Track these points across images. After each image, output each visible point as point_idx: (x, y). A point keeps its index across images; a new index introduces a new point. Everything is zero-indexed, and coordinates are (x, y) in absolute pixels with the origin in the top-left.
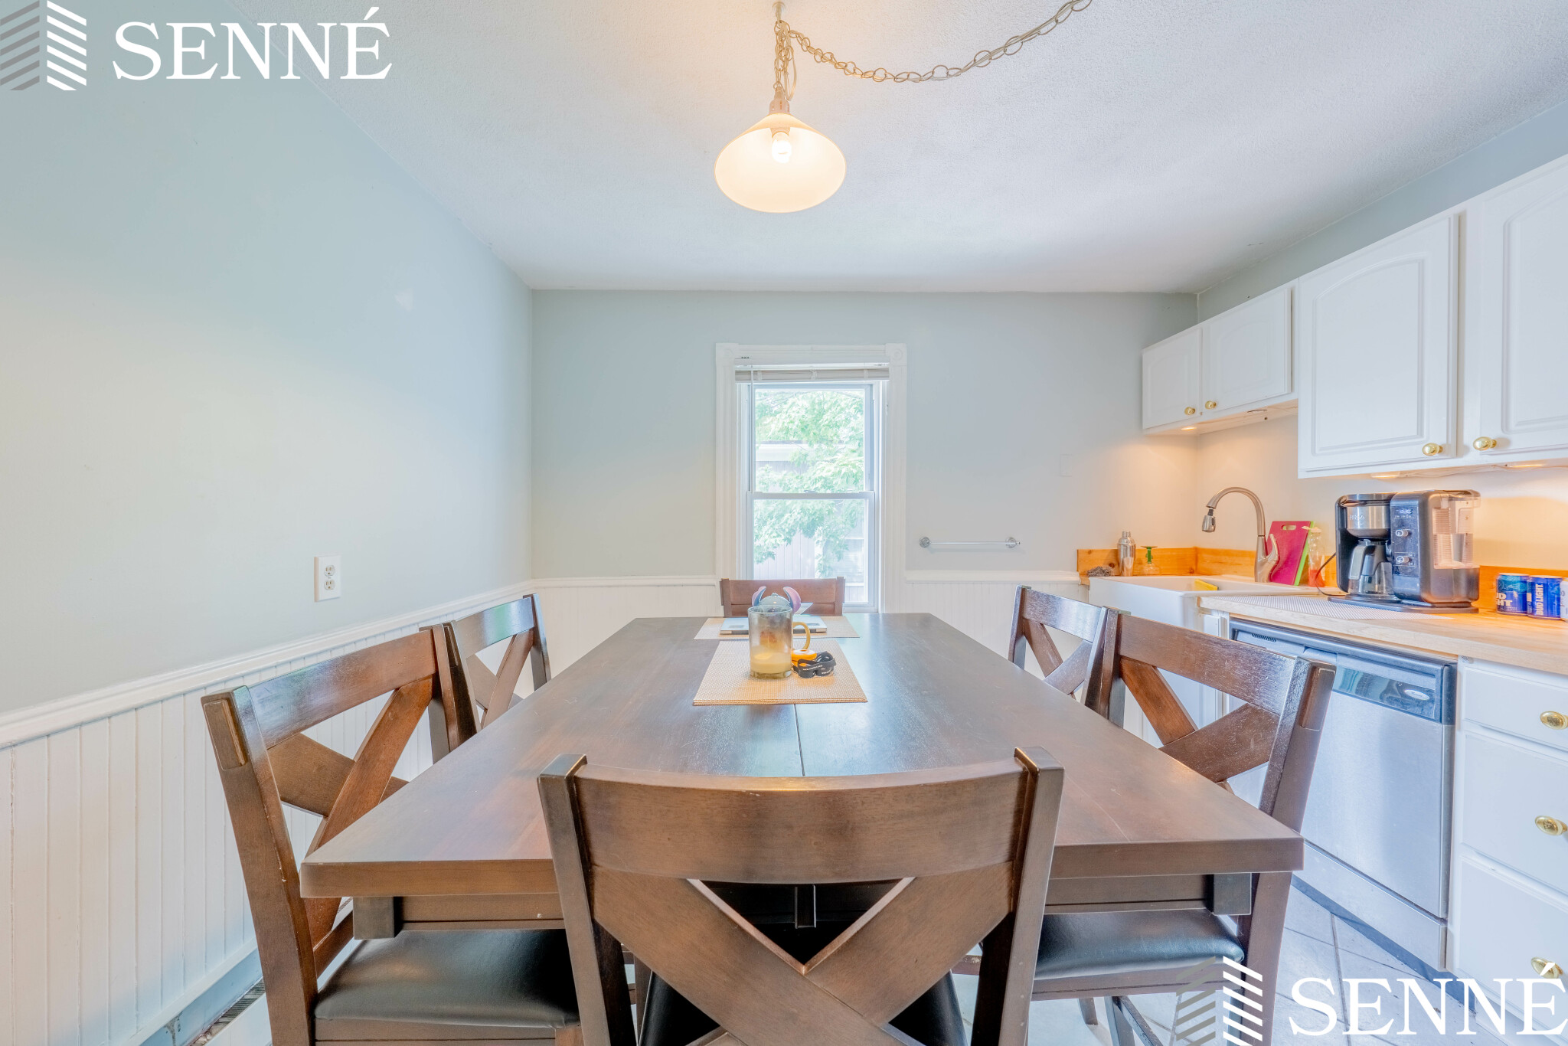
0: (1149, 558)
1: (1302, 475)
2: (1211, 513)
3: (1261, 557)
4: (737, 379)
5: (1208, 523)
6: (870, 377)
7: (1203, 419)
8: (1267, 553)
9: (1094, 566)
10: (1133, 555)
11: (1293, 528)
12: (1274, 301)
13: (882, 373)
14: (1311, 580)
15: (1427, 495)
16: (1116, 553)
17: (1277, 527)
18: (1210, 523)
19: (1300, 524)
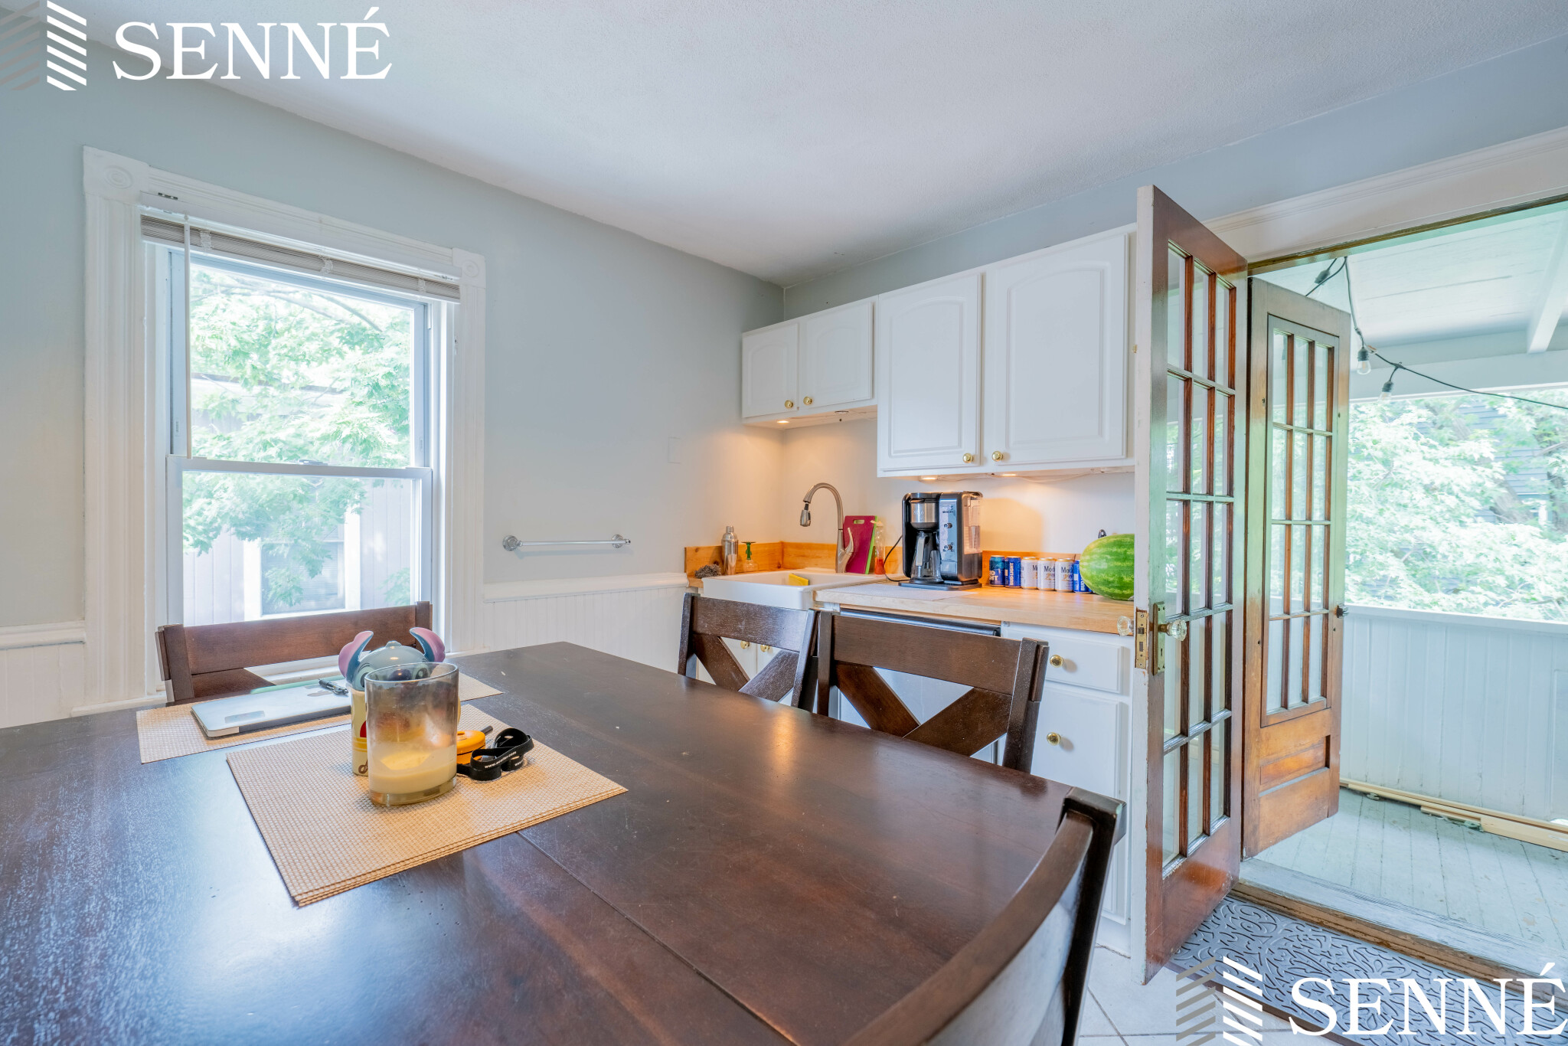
0: (749, 553)
1: (880, 474)
2: (807, 507)
3: (841, 550)
4: (146, 234)
5: (805, 517)
6: (429, 293)
7: (800, 414)
8: (844, 547)
9: (702, 566)
10: (736, 552)
11: (862, 522)
12: (854, 313)
13: (449, 290)
14: (878, 568)
15: (961, 494)
16: (720, 550)
17: (849, 521)
18: (806, 520)
19: (869, 519)
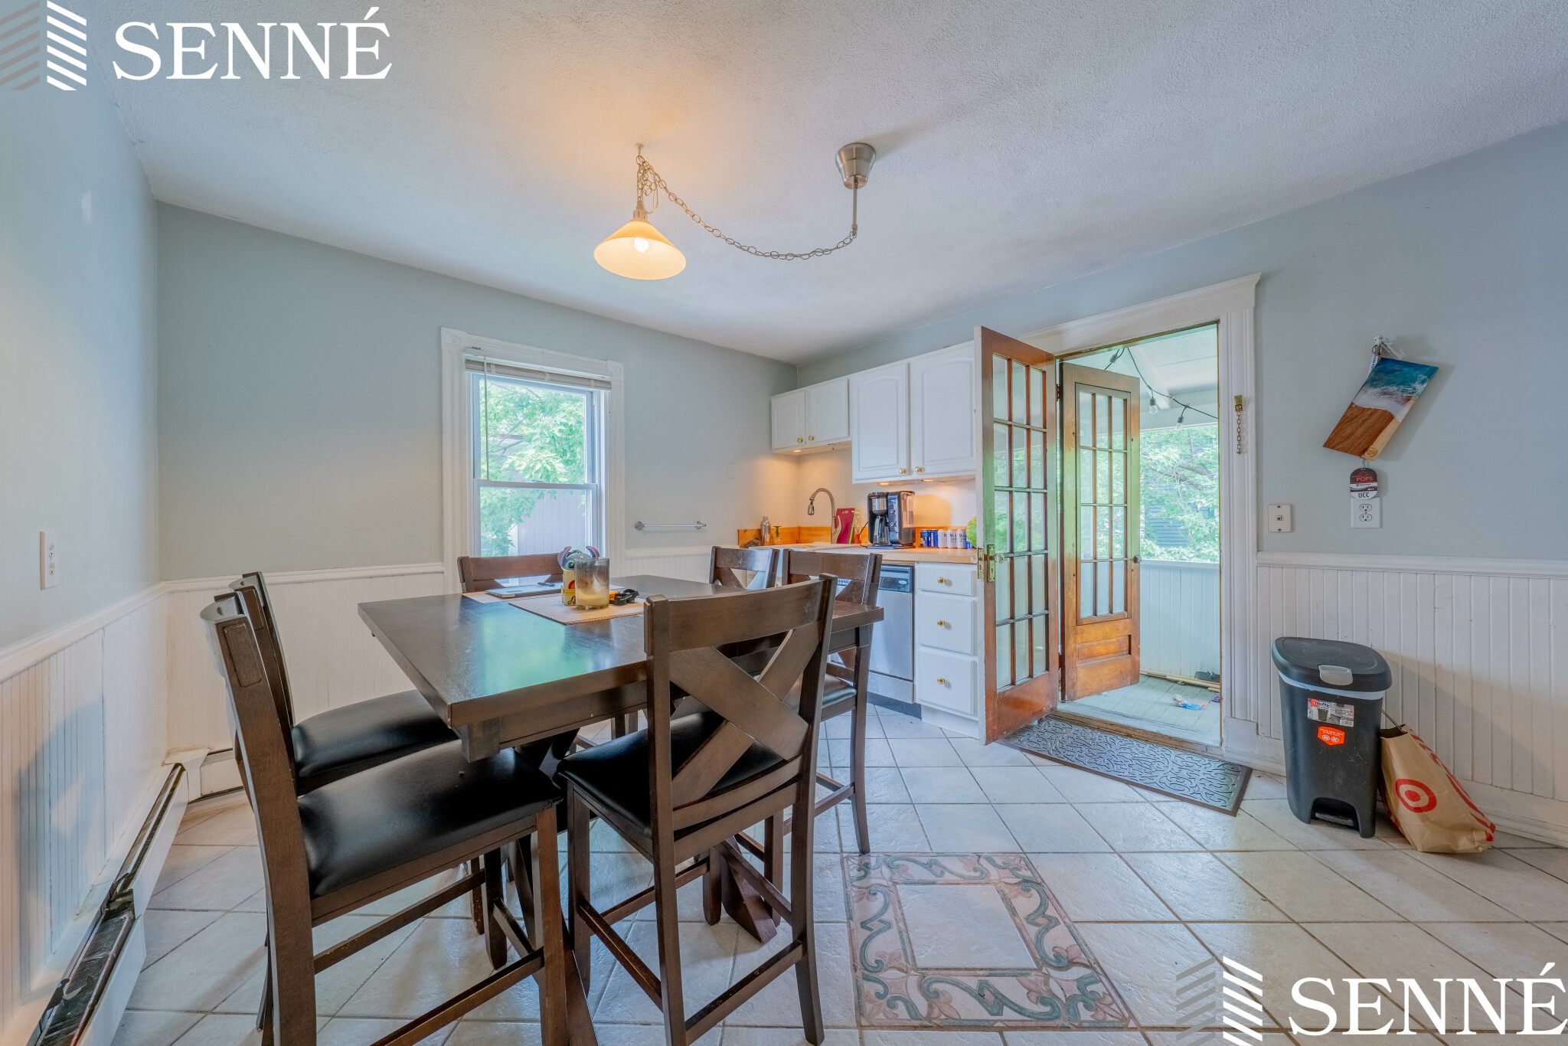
0: (777, 533)
1: (854, 482)
2: (812, 503)
3: (834, 529)
5: (811, 509)
6: (596, 387)
7: (807, 446)
8: (836, 527)
9: (748, 541)
10: (769, 532)
11: (847, 512)
12: (838, 385)
13: (606, 384)
14: (856, 540)
15: (900, 492)
16: (760, 531)
17: (840, 511)
18: (811, 511)
19: (850, 510)
